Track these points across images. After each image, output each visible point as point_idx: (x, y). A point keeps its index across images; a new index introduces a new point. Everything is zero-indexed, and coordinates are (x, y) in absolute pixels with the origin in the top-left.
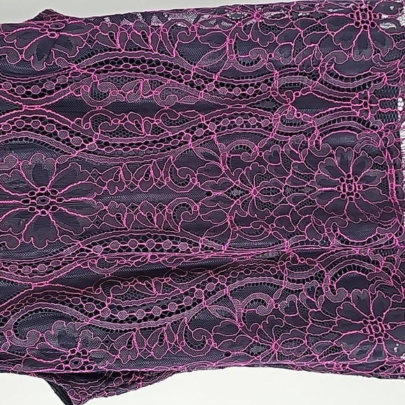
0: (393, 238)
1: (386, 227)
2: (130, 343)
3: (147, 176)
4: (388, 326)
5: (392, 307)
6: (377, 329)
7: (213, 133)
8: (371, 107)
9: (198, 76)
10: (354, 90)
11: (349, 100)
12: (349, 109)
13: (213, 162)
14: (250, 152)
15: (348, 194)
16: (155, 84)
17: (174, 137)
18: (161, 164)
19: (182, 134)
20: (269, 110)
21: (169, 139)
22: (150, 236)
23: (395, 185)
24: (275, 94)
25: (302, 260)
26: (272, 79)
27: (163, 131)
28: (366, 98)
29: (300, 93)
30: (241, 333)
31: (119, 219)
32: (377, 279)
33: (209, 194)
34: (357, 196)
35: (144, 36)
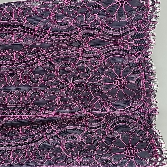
0: (139, 108)
1: (136, 103)
2: (9, 156)
3: (18, 79)
4: (137, 151)
5: (141, 141)
6: (131, 152)
7: (49, 58)
8: (129, 44)
9: (39, 32)
10: (120, 36)
11: (117, 40)
12: (118, 45)
13: (52, 72)
14: (70, 66)
15: (119, 86)
16: (19, 36)
17: (30, 60)
18: (25, 73)
19: (34, 59)
20: (77, 47)
21: (28, 61)
22: (17, 108)
23: (144, 81)
24: (79, 39)
25: (96, 118)
26: (78, 32)
27: (24, 58)
28: (126, 39)
29: (92, 38)
30: (63, 153)
31: (4, 99)
32: (135, 127)
33: (49, 87)
34: (124, 87)
35: (11, 14)
